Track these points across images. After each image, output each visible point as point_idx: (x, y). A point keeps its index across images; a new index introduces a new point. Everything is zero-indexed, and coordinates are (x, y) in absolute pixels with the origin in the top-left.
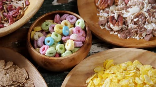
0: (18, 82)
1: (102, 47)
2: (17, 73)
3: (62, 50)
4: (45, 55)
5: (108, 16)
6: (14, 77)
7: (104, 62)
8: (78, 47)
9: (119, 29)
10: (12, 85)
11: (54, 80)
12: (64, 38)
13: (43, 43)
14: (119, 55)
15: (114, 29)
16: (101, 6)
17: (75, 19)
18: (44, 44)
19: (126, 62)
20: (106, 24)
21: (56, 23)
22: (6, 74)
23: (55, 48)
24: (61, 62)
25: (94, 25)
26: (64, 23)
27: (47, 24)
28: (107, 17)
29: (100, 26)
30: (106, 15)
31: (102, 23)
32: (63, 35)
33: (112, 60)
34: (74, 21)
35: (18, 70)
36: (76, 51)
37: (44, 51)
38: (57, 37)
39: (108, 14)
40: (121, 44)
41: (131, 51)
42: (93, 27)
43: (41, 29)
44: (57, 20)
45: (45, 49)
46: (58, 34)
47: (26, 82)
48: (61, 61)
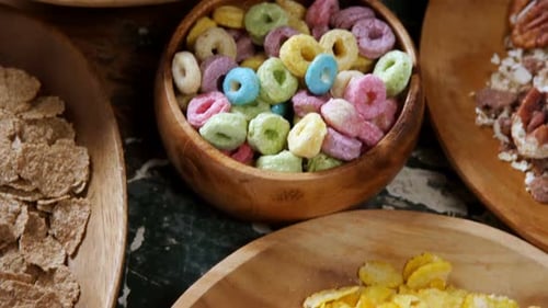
0: (37, 190)
1: (443, 193)
2: (53, 156)
3: (270, 142)
4: (201, 130)
5: (531, 82)
6: (34, 164)
7: (412, 258)
8: (336, 158)
9: (540, 156)
10: (12, 188)
11: (201, 236)
12: (301, 100)
13: (215, 81)
14: (485, 259)
15: (521, 145)
16: (522, 32)
17: (387, 41)
18: (220, 88)
19: (497, 295)
20: (505, 114)
21: (305, 27)
22: (12, 138)
23: (248, 122)
24: (246, 184)
25: (452, 95)
26: (334, 40)
27: (270, 14)
28: (521, 86)
29: (478, 110)
30: (522, 76)
31: (489, 102)
32: (302, 85)
33: (447, 265)
34: (377, 49)
35: (62, 144)
36: (321, 167)
37: (202, 116)
38: (277, 84)
39: (534, 74)
40: (511, 218)
41: (534, 262)
42: (446, 101)
43: (243, 22)
44: (317, 14)
45: (210, 110)
46: (288, 75)
47: (65, 206)
48: (246, 181)
